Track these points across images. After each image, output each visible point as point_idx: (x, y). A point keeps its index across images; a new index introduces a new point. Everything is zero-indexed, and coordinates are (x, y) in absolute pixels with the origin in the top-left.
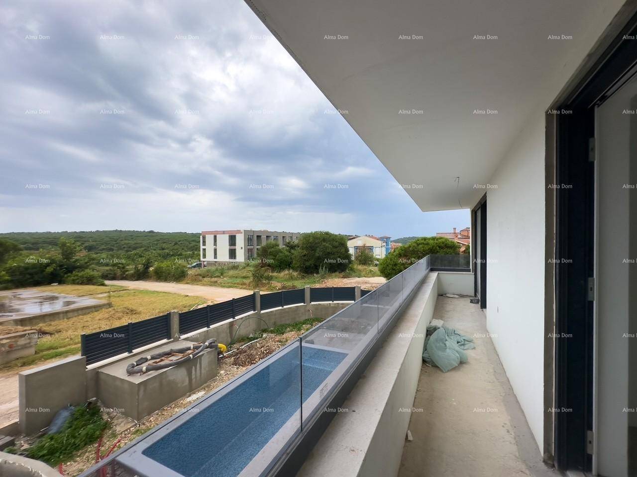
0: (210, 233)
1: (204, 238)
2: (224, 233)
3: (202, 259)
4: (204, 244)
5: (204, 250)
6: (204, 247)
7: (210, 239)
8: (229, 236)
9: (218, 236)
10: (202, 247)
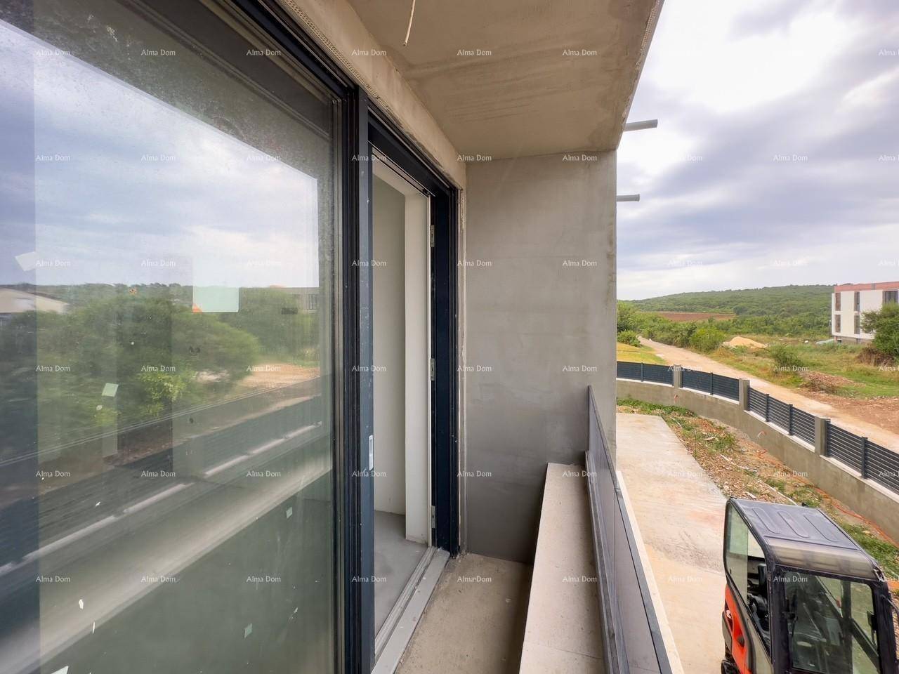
0: (848, 287)
1: (838, 296)
2: (874, 287)
3: (834, 332)
4: (838, 308)
5: (838, 318)
6: (838, 313)
7: (847, 298)
8: (883, 292)
9: (862, 293)
10: (834, 312)
